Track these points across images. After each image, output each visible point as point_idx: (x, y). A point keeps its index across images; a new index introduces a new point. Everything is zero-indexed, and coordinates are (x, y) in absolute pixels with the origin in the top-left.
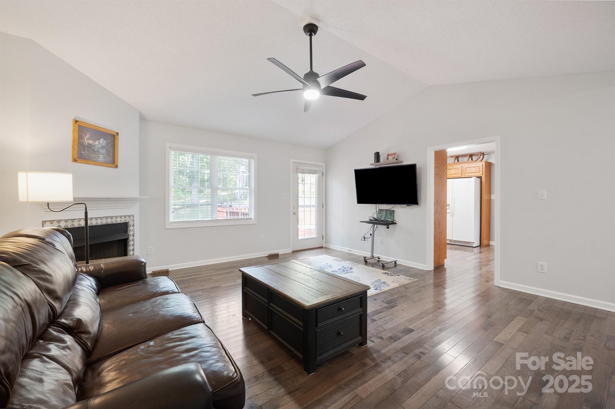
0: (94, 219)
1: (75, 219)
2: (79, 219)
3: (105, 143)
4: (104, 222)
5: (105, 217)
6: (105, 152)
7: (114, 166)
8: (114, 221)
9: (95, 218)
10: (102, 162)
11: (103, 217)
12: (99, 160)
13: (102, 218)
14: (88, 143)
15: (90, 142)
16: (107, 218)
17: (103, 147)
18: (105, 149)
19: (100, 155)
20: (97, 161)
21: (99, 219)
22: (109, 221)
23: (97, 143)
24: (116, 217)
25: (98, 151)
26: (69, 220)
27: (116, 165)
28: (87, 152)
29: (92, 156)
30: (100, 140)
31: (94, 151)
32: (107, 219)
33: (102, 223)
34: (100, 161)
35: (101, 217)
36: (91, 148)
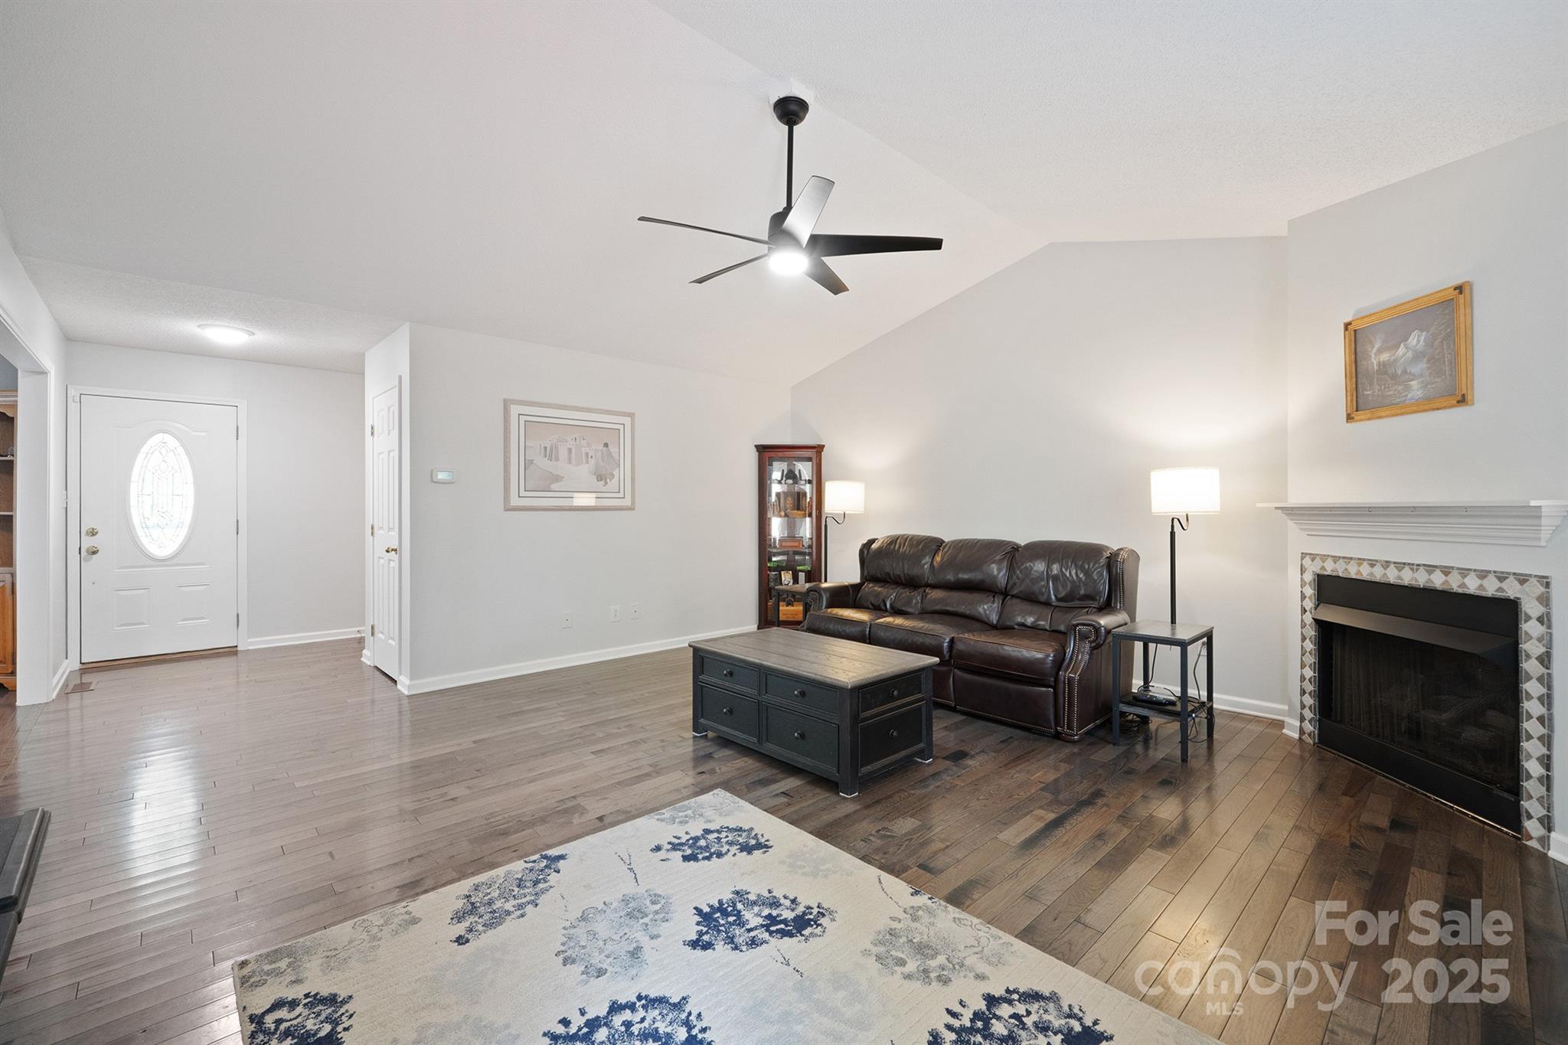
0: (1392, 566)
1: (1351, 558)
2: (1360, 559)
3: (1424, 341)
4: (1420, 580)
5: (1424, 565)
6: (1425, 366)
7: (1455, 402)
8: (1454, 584)
9: (1395, 563)
10: (1417, 401)
11: (1418, 565)
12: (1410, 396)
13: (1415, 567)
14: (1379, 364)
15: (1385, 357)
16: (1430, 568)
17: (1418, 357)
18: (1425, 360)
19: (1412, 383)
20: (1405, 401)
21: (1407, 568)
22: (1438, 581)
23: (1401, 350)
24: (1464, 572)
25: (1405, 372)
26: (1340, 557)
27: (1459, 398)
28: (1377, 388)
29: (1391, 392)
30: (1410, 340)
31: (1394, 377)
32: (1430, 573)
33: (1414, 583)
34: (1412, 399)
35: (1413, 564)
36: (1386, 373)
